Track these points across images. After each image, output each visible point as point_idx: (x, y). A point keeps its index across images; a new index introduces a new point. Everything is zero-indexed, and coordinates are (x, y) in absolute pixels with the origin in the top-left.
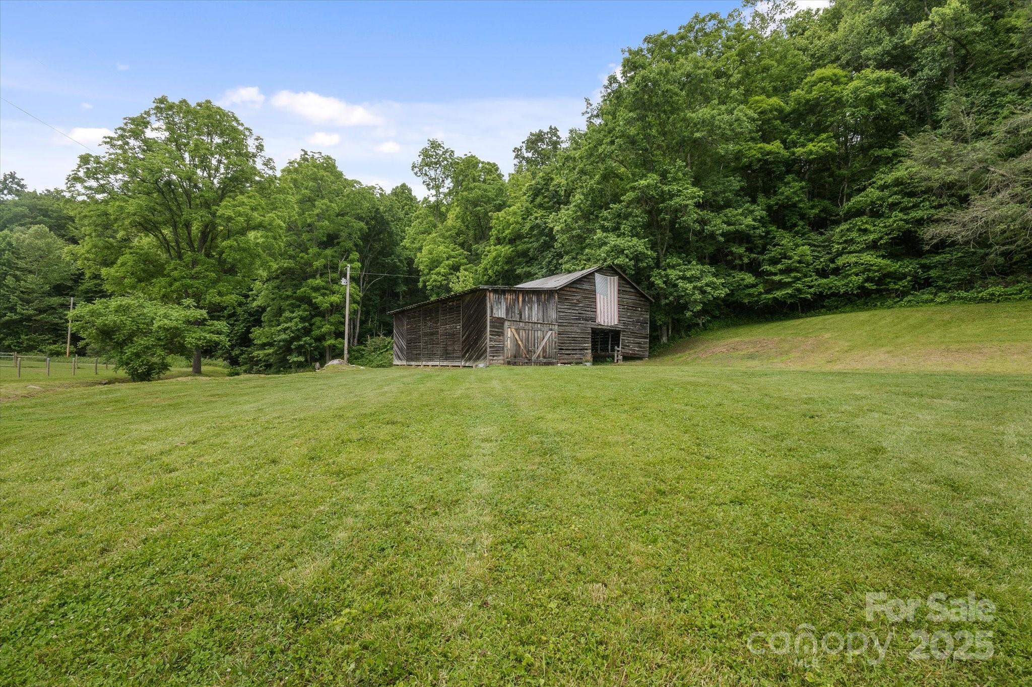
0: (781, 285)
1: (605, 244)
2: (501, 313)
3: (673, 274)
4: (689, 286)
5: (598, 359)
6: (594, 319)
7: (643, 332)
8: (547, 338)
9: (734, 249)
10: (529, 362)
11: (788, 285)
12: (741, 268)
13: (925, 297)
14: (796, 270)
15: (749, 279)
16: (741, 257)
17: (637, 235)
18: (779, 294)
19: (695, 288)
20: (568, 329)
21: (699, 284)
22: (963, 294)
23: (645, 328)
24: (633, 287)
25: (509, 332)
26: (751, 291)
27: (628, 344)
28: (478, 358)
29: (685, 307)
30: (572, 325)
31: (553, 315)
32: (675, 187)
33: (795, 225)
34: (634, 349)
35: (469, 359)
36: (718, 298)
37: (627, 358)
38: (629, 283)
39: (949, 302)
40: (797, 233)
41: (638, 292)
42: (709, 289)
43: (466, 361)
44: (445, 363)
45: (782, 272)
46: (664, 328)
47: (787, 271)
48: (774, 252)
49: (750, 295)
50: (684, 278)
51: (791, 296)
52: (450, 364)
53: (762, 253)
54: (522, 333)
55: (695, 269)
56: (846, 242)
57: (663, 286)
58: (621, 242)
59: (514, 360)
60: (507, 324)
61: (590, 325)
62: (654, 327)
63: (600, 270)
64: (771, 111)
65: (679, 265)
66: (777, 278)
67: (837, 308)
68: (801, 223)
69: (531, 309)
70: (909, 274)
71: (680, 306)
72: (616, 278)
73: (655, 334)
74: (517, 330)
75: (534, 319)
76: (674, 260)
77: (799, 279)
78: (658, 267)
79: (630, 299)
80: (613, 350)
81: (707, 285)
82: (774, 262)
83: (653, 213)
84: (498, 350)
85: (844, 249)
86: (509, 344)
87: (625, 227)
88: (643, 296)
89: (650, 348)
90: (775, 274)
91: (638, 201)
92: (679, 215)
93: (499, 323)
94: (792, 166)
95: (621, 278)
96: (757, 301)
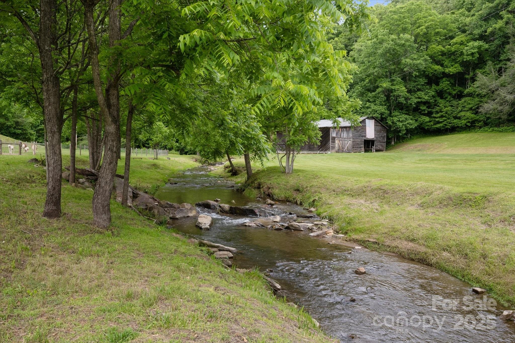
0: (439, 122)
1: (370, 108)
2: (334, 135)
3: (395, 119)
4: (401, 124)
5: (366, 151)
6: (365, 136)
7: (384, 141)
8: (349, 143)
9: (421, 108)
10: (343, 152)
11: (441, 122)
12: (424, 115)
13: (486, 129)
14: (445, 116)
15: (427, 119)
16: (424, 110)
17: (382, 105)
18: (438, 126)
19: (403, 125)
20: (356, 140)
21: (405, 123)
22: (496, 129)
23: (384, 139)
24: (380, 123)
25: (337, 142)
26: (428, 124)
27: (377, 145)
28: (326, 150)
29: (400, 131)
30: (357, 138)
31: (351, 135)
32: (397, 87)
33: (447, 98)
34: (380, 147)
35: (322, 151)
36: (412, 128)
37: (377, 151)
38: (378, 122)
39: (492, 131)
40: (447, 101)
41: (382, 125)
42: (408, 125)
43: (320, 151)
44: (309, 152)
45: (440, 117)
46: (393, 139)
47: (442, 116)
48: (438, 109)
49: (428, 125)
50: (399, 121)
51: (443, 127)
52: (312, 152)
53: (433, 108)
54: (341, 142)
55: (403, 117)
56: (463, 107)
57: (391, 124)
58: (376, 108)
59: (338, 152)
60: (336, 139)
61: (364, 138)
62: (388, 138)
63: (368, 118)
64: (438, 52)
65: (398, 115)
66: (437, 120)
67: (461, 131)
68: (449, 97)
69: (343, 133)
70: (482, 120)
71: (397, 131)
72: (374, 120)
73: (389, 141)
74: (339, 141)
75: (345, 137)
76: (396, 113)
77: (446, 120)
78: (391, 116)
79: (379, 128)
80: (372, 147)
81: (408, 124)
82: (437, 112)
83: (388, 97)
84: (333, 148)
85: (462, 109)
86: (337, 145)
87: (377, 102)
88: (384, 126)
89: (386, 146)
90: (437, 118)
91: (383, 92)
92: (398, 98)
93: (334, 138)
94: (445, 75)
95: (375, 120)
96: (431, 128)
